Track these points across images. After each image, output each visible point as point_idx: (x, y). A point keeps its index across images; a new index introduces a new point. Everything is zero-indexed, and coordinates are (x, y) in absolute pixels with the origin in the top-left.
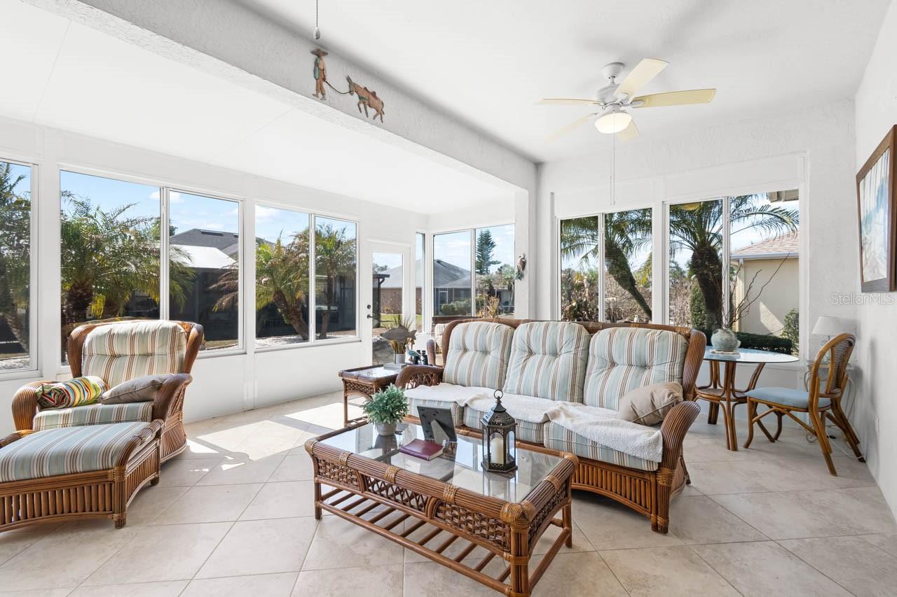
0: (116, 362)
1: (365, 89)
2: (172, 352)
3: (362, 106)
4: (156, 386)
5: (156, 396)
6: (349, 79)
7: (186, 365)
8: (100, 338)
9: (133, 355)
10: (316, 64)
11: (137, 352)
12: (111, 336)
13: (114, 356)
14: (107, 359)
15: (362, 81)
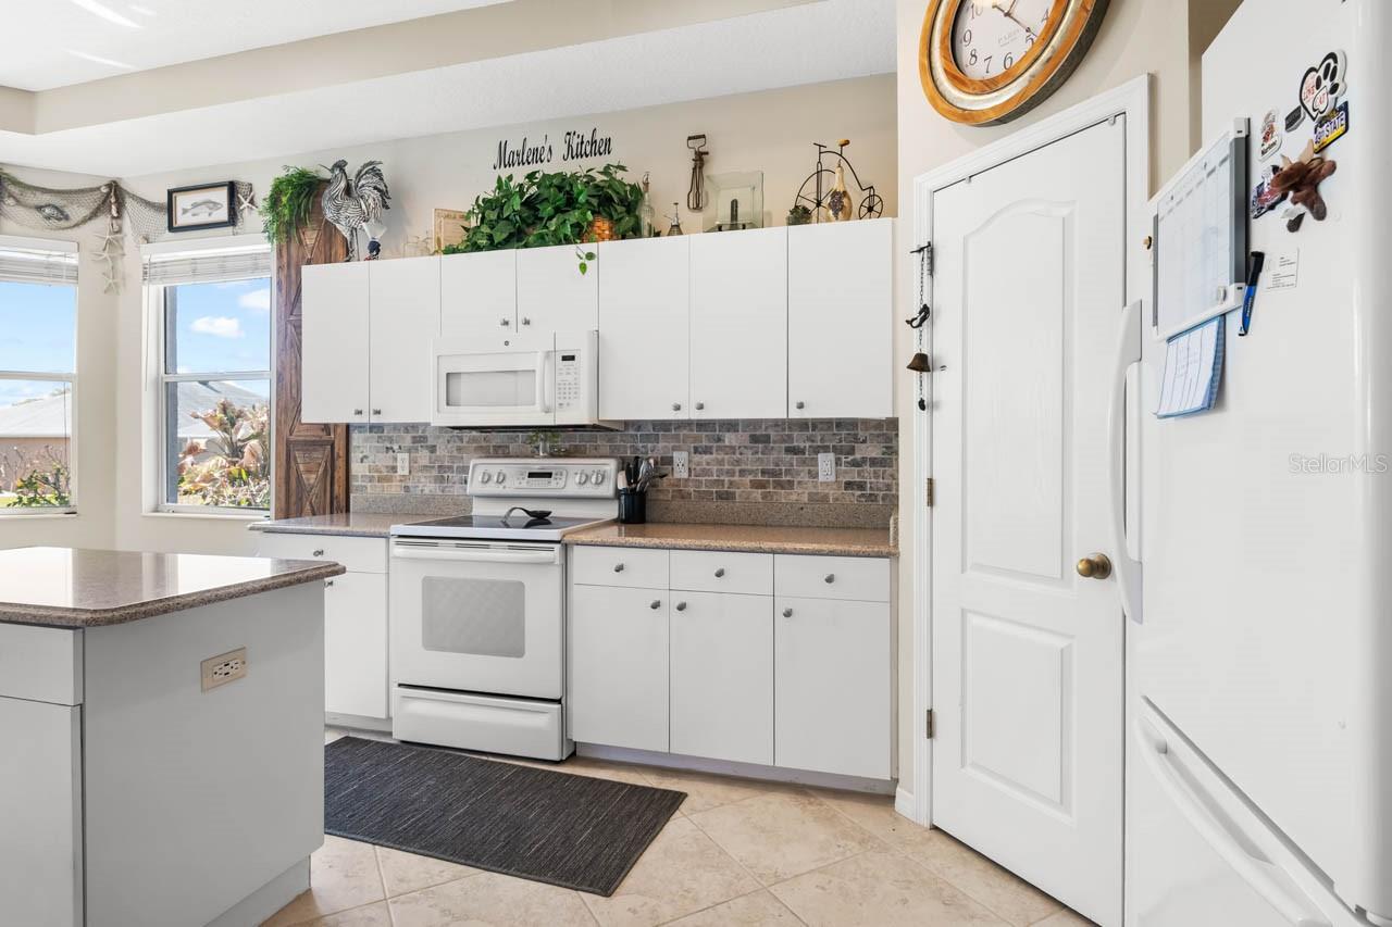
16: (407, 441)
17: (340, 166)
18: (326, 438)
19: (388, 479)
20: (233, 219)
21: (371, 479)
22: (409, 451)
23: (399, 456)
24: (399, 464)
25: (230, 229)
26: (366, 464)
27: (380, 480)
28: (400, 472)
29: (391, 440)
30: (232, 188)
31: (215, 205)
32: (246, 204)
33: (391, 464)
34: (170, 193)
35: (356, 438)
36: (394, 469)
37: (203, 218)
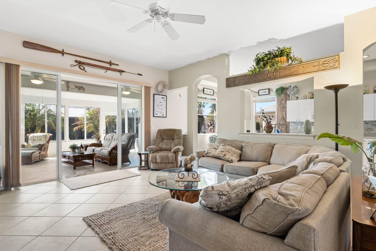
0: (35, 141)
1: (80, 86)
2: (45, 140)
3: (79, 90)
4: (40, 145)
5: (40, 147)
6: (75, 86)
7: (48, 142)
8: (32, 137)
9: (38, 140)
10: (67, 85)
11: (38, 139)
12: (34, 136)
13: (34, 140)
14: (33, 140)
15: (79, 85)
16: (300, 124)
17: (290, 86)
18: (285, 123)
19: (296, 129)
20: (269, 94)
21: (293, 129)
22: (300, 125)
23: (298, 126)
24: (298, 127)
25: (269, 95)
26: (292, 127)
27: (295, 129)
28: (298, 128)
29: (297, 124)
30: (269, 89)
31: (266, 92)
32: (271, 91)
33: (297, 127)
34: (259, 91)
35: (291, 124)
36: (297, 128)
37: (264, 93)
